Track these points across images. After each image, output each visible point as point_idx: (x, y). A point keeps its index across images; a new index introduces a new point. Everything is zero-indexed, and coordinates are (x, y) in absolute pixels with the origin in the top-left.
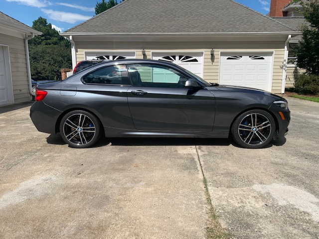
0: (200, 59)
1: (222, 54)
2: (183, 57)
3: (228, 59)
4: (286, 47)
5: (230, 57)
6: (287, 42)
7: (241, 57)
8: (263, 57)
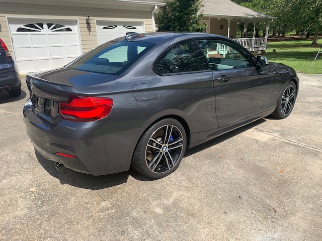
0: (75, 28)
1: (99, 23)
2: (53, 26)
3: (104, 28)
4: (153, 17)
5: (106, 26)
6: (153, 12)
7: (116, 26)
8: (136, 27)
